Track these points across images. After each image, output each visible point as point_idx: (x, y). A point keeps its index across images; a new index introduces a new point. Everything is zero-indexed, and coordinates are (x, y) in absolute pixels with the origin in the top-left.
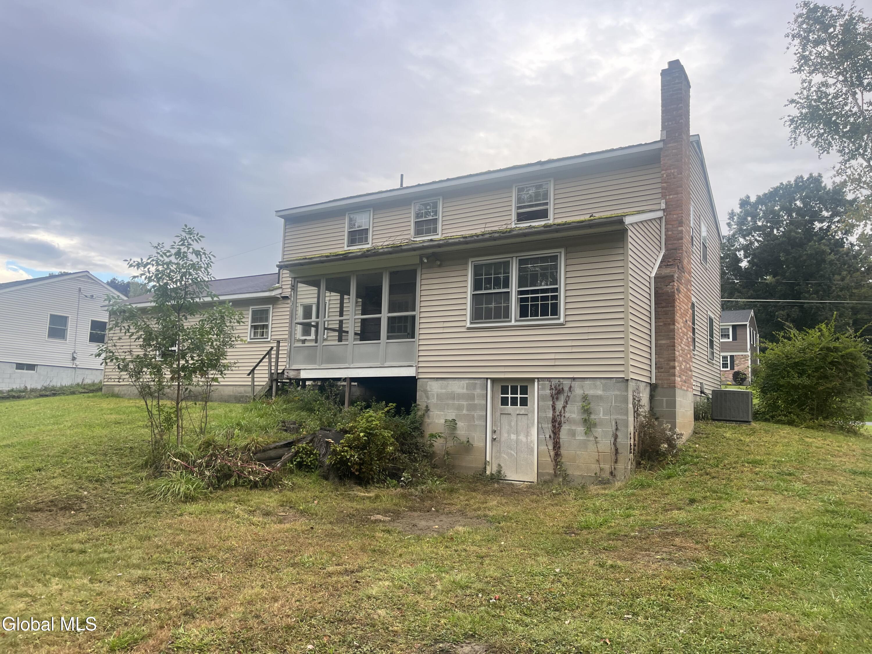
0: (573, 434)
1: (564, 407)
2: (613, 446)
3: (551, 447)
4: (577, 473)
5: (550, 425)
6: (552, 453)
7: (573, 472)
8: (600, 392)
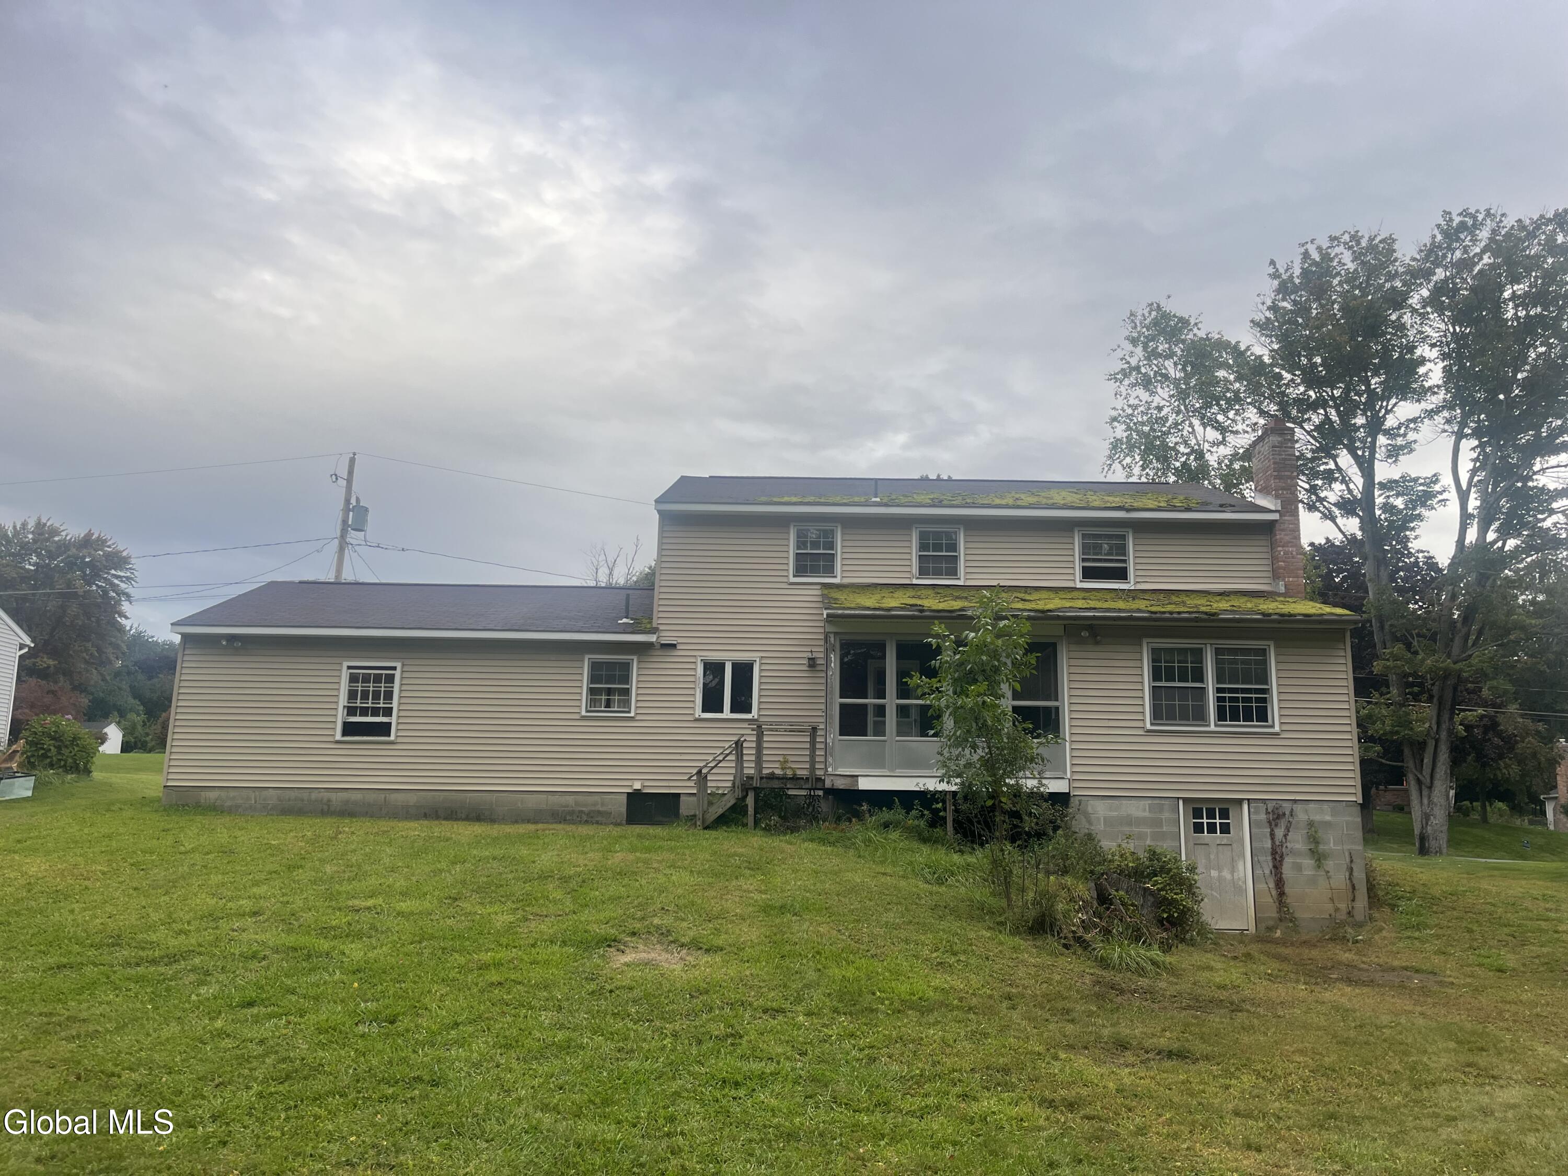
0: (1298, 867)
1: (1285, 836)
2: (1348, 881)
3: (1272, 885)
4: (1307, 915)
5: (1270, 858)
6: (1274, 893)
7: (1302, 915)
8: (1328, 818)
